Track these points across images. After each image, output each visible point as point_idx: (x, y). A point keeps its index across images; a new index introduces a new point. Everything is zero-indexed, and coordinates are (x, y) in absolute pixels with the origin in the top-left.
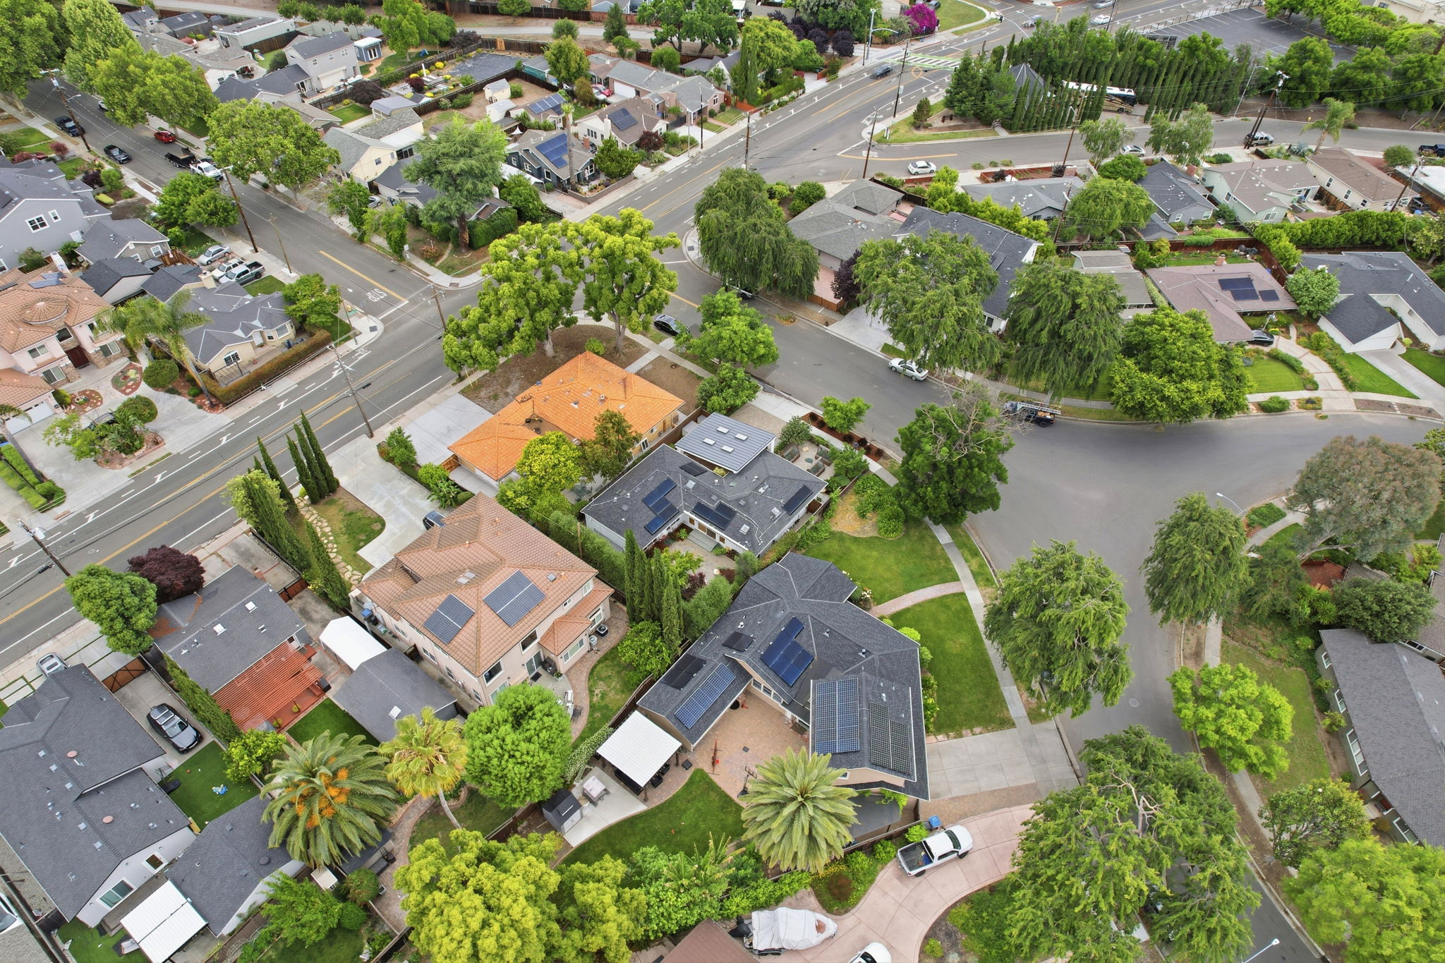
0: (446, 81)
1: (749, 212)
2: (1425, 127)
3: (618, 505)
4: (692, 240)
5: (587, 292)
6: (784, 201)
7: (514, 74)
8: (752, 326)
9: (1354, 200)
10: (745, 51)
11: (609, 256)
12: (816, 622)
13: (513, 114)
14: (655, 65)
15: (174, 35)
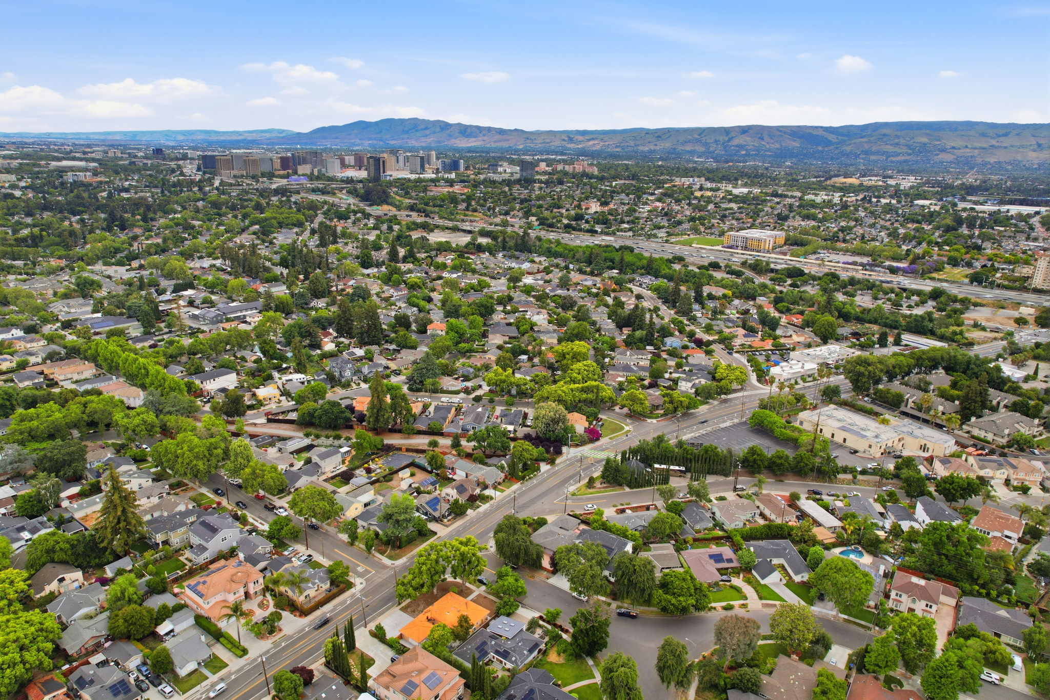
0: (380, 468)
1: (515, 534)
2: (813, 481)
3: (466, 651)
4: (492, 543)
5: (452, 568)
6: (530, 525)
7: (412, 465)
8: (516, 580)
9: (773, 517)
10: (513, 456)
11: (463, 555)
12: (540, 690)
13: (413, 486)
14: (474, 461)
15: (257, 447)
